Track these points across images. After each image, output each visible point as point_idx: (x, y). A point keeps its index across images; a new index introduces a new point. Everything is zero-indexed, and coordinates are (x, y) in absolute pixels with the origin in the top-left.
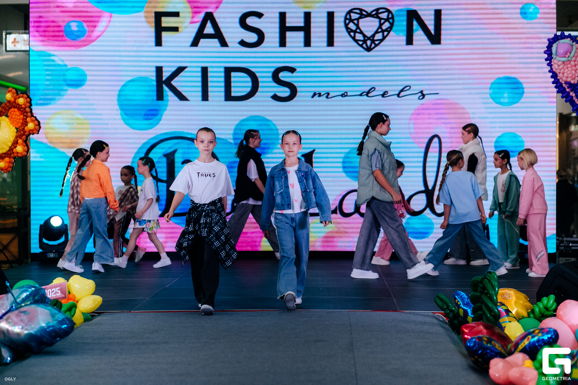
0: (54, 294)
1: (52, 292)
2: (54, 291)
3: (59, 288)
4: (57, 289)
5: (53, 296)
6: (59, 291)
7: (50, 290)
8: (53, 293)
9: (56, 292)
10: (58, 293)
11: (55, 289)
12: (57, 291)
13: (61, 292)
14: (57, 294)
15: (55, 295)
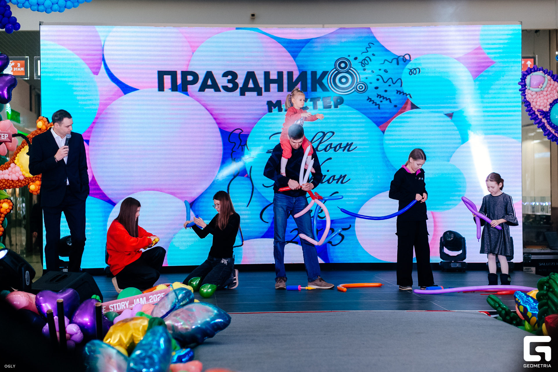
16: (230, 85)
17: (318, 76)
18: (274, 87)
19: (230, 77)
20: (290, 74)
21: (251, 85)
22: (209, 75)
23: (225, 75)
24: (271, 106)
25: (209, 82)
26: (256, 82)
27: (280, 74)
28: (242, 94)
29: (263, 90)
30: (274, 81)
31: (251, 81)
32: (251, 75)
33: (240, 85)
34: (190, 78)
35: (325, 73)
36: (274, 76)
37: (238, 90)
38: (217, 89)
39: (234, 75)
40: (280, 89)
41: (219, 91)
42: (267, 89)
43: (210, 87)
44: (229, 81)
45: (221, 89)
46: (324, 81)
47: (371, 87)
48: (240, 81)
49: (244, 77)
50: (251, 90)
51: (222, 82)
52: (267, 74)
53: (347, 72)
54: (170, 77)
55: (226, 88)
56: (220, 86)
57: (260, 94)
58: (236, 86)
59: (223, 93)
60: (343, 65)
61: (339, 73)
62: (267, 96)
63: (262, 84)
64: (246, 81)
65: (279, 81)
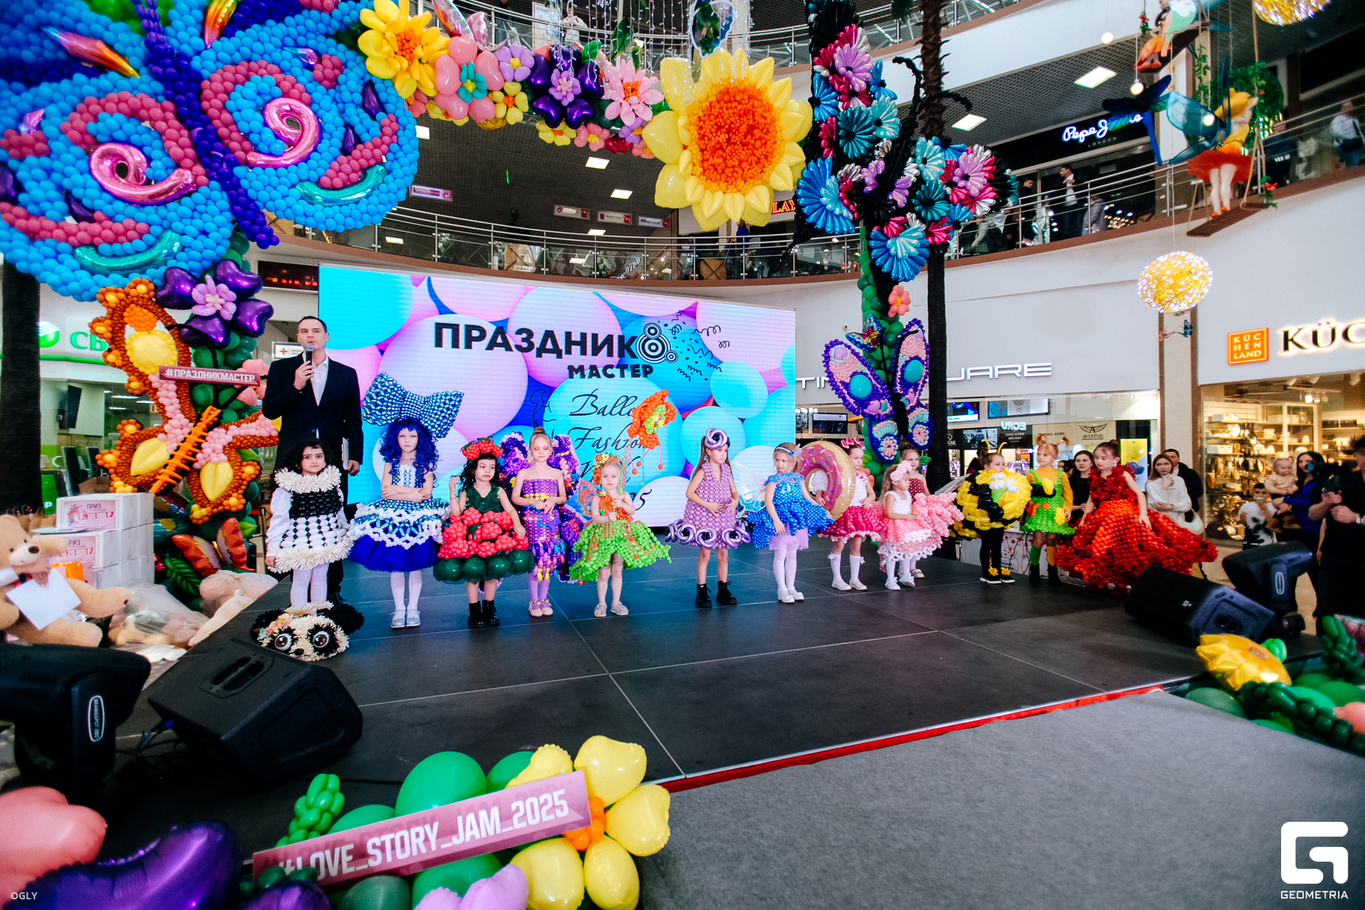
0: (548, 813)
1: (541, 806)
2: (546, 802)
3: (562, 792)
4: (556, 794)
5: (545, 818)
6: (564, 803)
7: (534, 800)
8: (544, 809)
9: (554, 807)
10: (561, 807)
11: (548, 796)
12: (557, 803)
13: (569, 806)
14: (558, 812)
15: (552, 817)
16: (525, 345)
17: (626, 341)
18: (576, 349)
19: (524, 335)
20: (595, 336)
21: (549, 345)
22: (499, 331)
23: (519, 332)
24: (572, 370)
25: (499, 340)
26: (555, 342)
27: (584, 336)
28: (539, 355)
29: (564, 352)
30: (576, 343)
31: (549, 340)
32: (549, 335)
33: (537, 345)
34: (475, 333)
35: (633, 339)
36: (576, 337)
37: (534, 351)
38: (509, 348)
39: (530, 334)
40: (583, 352)
41: (511, 350)
42: (569, 352)
43: (499, 345)
44: (524, 340)
45: (514, 348)
46: (632, 347)
47: (681, 358)
48: (537, 341)
49: (541, 336)
50: (549, 351)
51: (514, 340)
52: (568, 335)
53: (658, 339)
54: (450, 330)
55: (519, 348)
56: (512, 344)
57: (559, 356)
58: (531, 346)
59: (516, 352)
60: (652, 331)
61: (648, 339)
62: (568, 360)
63: (562, 346)
64: (544, 342)
65: (582, 343)
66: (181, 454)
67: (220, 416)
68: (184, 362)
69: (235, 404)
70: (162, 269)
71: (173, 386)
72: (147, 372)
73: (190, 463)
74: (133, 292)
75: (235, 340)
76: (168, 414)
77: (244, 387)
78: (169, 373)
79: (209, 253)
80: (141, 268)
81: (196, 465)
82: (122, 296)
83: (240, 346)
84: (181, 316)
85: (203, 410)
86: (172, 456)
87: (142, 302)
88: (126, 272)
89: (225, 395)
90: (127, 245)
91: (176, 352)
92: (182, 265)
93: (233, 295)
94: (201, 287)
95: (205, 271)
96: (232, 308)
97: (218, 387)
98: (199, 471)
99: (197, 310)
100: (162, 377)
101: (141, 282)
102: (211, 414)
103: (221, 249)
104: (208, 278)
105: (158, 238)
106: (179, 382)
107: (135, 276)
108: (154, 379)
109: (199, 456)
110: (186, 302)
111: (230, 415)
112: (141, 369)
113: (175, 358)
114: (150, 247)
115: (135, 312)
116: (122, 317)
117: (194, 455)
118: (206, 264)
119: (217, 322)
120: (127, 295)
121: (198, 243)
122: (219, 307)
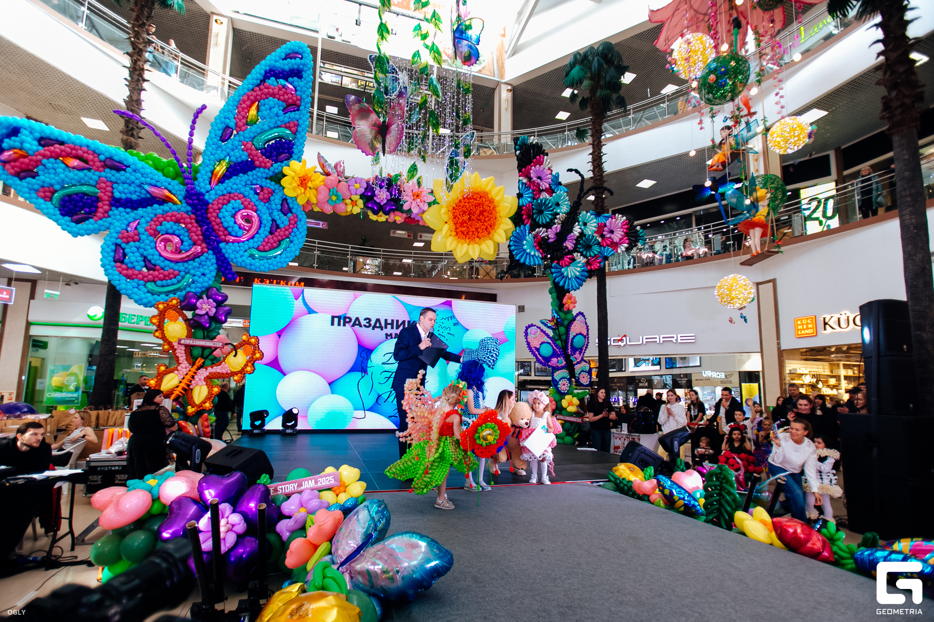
16: (368, 325)
18: (389, 327)
20: (397, 321)
21: (378, 325)
22: (357, 319)
23: (366, 319)
24: (387, 336)
25: (357, 323)
26: (380, 324)
27: (393, 321)
28: (373, 329)
29: (384, 328)
30: (389, 324)
31: (378, 323)
32: (378, 320)
33: (373, 325)
36: (389, 321)
37: (371, 327)
38: (361, 326)
39: (370, 320)
40: (392, 328)
42: (386, 327)
43: (357, 325)
44: (367, 323)
48: (373, 323)
49: (375, 321)
50: (378, 327)
51: (363, 322)
52: (386, 320)
54: (337, 319)
55: (365, 326)
56: (362, 324)
57: (382, 329)
58: (370, 325)
59: (364, 328)
62: (385, 331)
63: (383, 325)
64: (376, 323)
65: (392, 324)
66: (185, 381)
67: (204, 363)
68: (190, 336)
69: (211, 357)
70: (184, 293)
71: (183, 348)
72: (172, 341)
73: (188, 385)
74: (171, 303)
75: (214, 325)
76: (180, 361)
77: (216, 348)
78: (182, 342)
79: (206, 284)
80: (174, 292)
81: (191, 387)
82: (166, 305)
83: (215, 328)
84: (189, 314)
85: (196, 360)
86: (181, 382)
87: (174, 308)
88: (167, 293)
89: (207, 352)
90: (169, 281)
91: (186, 331)
92: (193, 290)
93: (215, 304)
94: (201, 301)
95: (202, 292)
96: (214, 310)
97: (204, 348)
98: (192, 389)
99: (198, 312)
100: (179, 343)
101: (174, 299)
102: (200, 361)
103: (211, 282)
104: (204, 296)
105: (183, 277)
106: (186, 346)
107: (171, 295)
108: (175, 344)
109: (193, 382)
110: (193, 308)
111: (208, 362)
112: (170, 340)
113: (186, 334)
114: (179, 282)
115: (172, 312)
116: (164, 315)
117: (191, 381)
118: (203, 289)
119: (206, 317)
120: (168, 305)
121: (201, 280)
122: (208, 310)
